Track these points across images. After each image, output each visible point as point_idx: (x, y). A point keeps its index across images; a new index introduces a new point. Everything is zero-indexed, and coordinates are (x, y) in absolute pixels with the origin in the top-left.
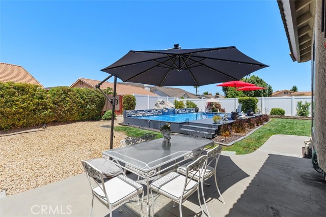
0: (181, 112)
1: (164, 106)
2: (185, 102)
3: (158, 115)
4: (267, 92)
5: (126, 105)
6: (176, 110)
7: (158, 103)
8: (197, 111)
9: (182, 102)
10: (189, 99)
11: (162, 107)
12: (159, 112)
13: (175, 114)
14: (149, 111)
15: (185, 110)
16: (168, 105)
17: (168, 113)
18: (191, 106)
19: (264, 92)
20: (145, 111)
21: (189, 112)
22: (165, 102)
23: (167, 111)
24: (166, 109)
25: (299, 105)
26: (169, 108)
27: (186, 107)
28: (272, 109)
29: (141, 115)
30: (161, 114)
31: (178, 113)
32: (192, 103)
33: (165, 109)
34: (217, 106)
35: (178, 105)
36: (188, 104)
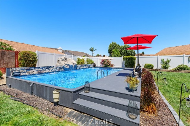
0: (82, 67)
1: (66, 62)
2: (85, 60)
3: (59, 71)
4: (133, 54)
5: (22, 62)
6: (77, 66)
7: (60, 59)
8: (95, 66)
9: (84, 59)
10: (89, 58)
11: (63, 63)
12: (60, 68)
13: (76, 69)
14: (48, 68)
15: (86, 65)
16: (71, 61)
17: (69, 69)
18: (90, 62)
19: (132, 54)
20: (42, 68)
21: (89, 67)
22: (68, 59)
23: (68, 67)
24: (68, 65)
25: (162, 61)
26: (71, 64)
27: (86, 63)
28: (145, 65)
29: (36, 73)
30: (63, 70)
31: (79, 68)
32: (90, 60)
33: (66, 66)
34: (108, 62)
35: (80, 62)
36: (87, 61)
